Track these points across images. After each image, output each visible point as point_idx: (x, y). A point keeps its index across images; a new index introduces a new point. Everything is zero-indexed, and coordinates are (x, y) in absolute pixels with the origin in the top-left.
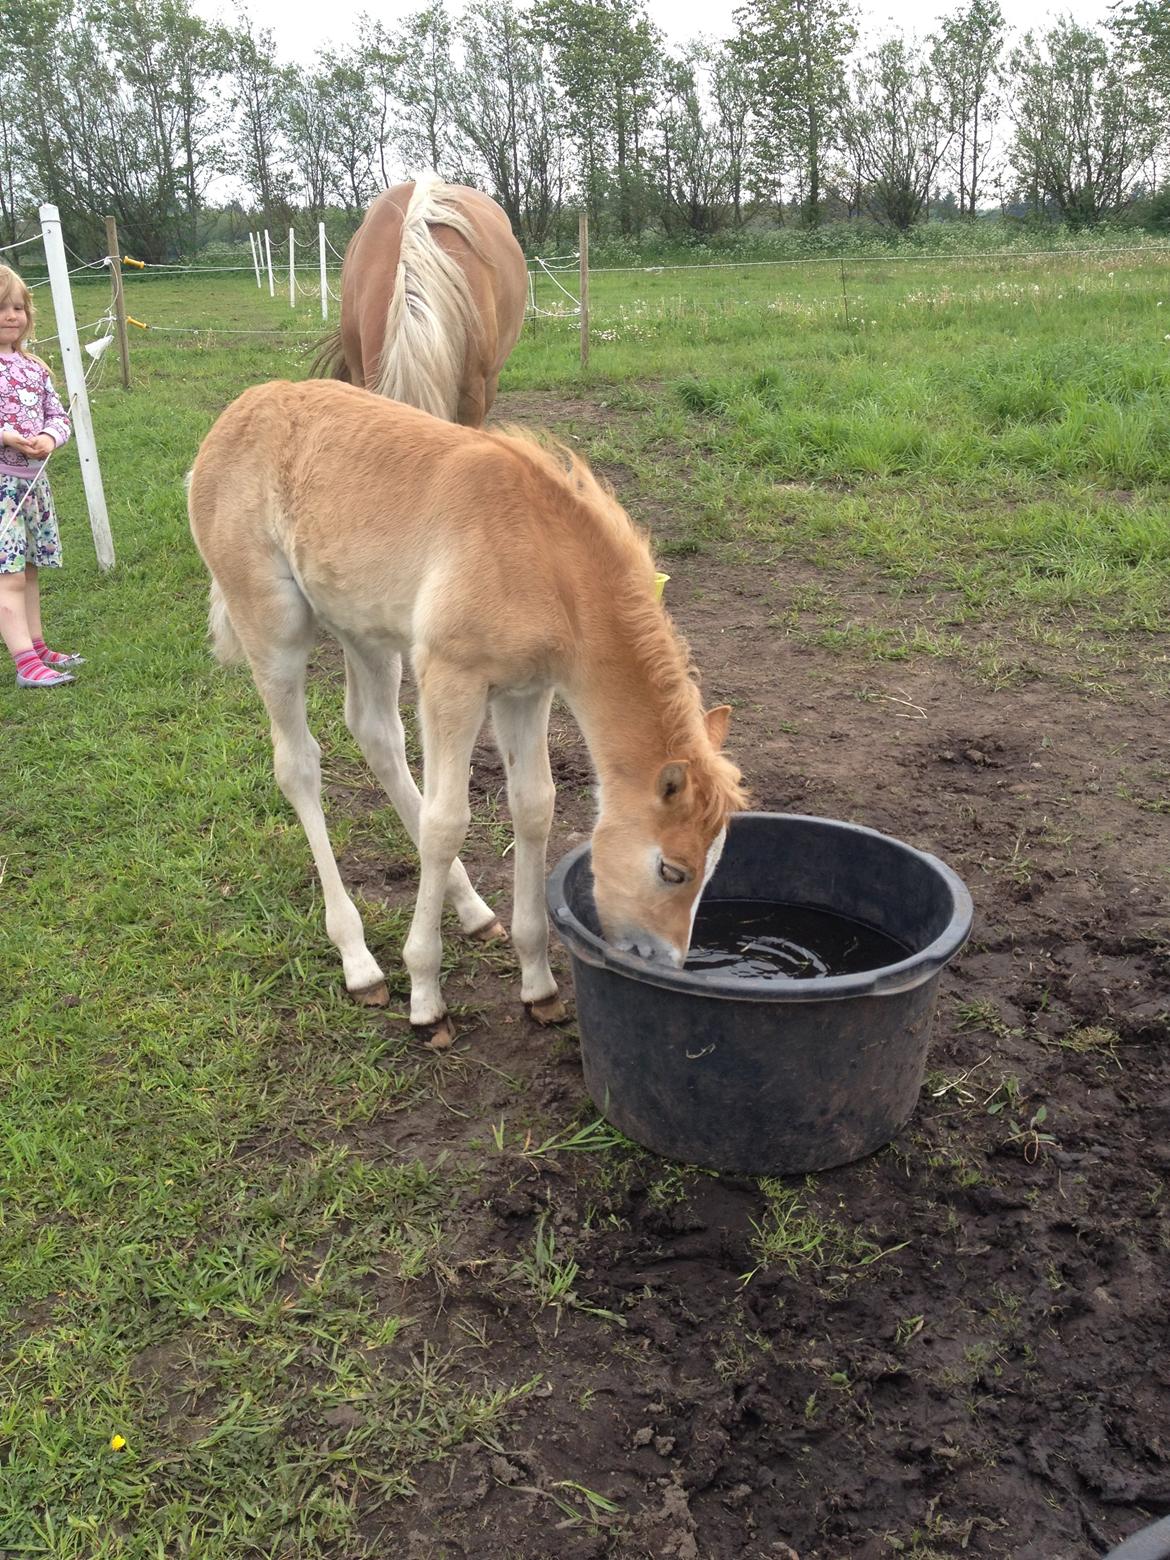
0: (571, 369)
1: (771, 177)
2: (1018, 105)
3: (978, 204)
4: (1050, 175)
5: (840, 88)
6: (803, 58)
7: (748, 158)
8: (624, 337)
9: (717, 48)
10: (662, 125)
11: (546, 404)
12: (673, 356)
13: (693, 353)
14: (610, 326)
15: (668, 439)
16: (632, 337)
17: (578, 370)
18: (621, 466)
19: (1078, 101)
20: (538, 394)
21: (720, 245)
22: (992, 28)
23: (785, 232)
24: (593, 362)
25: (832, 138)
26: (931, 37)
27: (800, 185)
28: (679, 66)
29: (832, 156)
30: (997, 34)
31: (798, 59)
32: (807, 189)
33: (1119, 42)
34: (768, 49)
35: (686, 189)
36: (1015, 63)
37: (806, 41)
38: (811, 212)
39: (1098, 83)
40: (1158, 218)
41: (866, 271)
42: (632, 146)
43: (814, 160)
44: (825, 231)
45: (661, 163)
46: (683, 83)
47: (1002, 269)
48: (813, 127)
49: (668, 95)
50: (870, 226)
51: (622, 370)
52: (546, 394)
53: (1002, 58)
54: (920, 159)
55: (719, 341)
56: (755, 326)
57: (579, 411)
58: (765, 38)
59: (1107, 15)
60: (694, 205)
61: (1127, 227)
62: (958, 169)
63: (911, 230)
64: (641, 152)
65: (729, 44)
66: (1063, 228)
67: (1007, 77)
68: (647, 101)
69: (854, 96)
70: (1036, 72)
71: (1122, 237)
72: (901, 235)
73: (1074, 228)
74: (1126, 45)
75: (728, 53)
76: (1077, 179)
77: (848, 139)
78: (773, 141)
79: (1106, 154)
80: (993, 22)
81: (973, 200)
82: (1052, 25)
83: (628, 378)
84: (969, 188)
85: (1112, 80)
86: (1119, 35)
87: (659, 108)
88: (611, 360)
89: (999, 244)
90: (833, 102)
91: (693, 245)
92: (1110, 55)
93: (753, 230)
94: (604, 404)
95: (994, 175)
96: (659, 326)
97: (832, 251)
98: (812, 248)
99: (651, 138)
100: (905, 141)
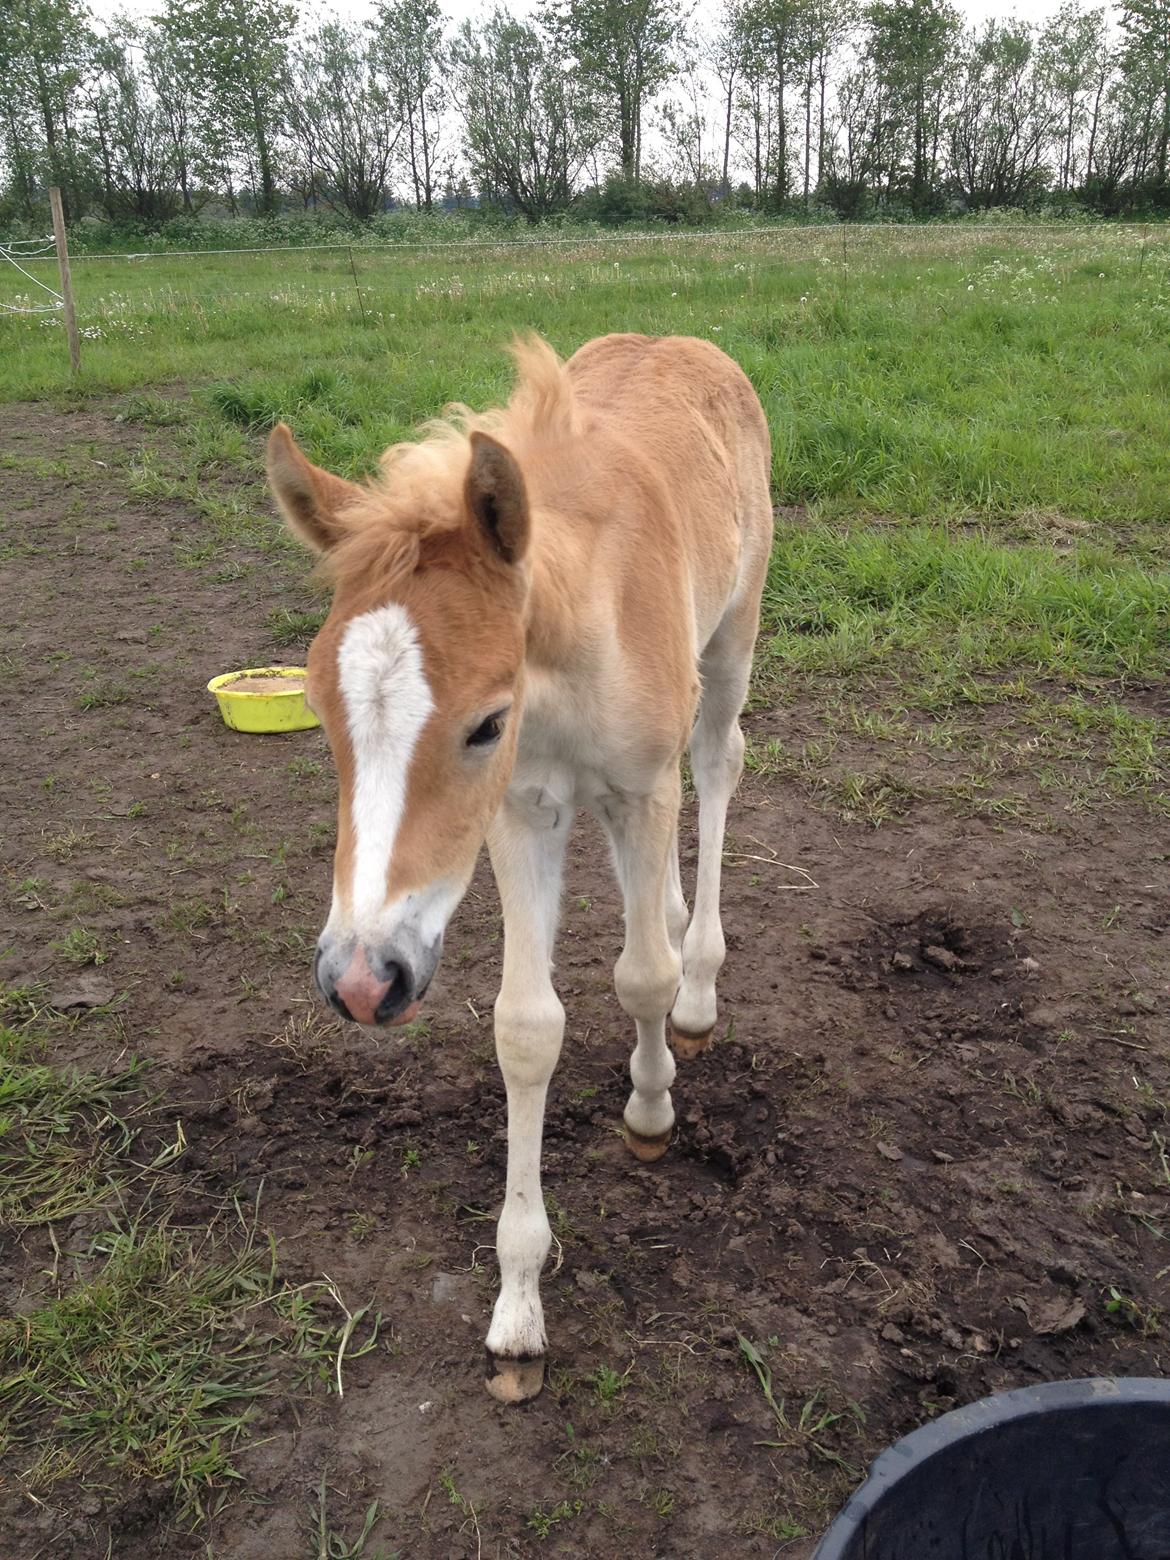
0: (56, 375)
1: (219, 163)
2: (462, 97)
3: (433, 195)
4: (500, 168)
5: (282, 70)
6: (240, 39)
7: (193, 141)
8: (110, 334)
9: (144, 25)
10: (91, 104)
11: (42, 420)
12: (177, 356)
13: (199, 350)
14: (92, 322)
15: (224, 462)
16: (120, 335)
17: (69, 373)
18: (178, 501)
19: (519, 95)
20: (25, 406)
21: (174, 235)
22: (429, 18)
23: (241, 220)
24: (86, 365)
25: (279, 123)
26: (369, 24)
27: (250, 172)
28: (102, 41)
29: (281, 143)
30: (434, 25)
31: (235, 40)
32: (259, 175)
33: (551, 37)
34: (201, 27)
35: (129, 174)
36: (454, 53)
37: (241, 21)
38: (265, 202)
39: (535, 78)
40: (605, 212)
41: (337, 261)
42: (61, 126)
43: (263, 147)
44: (284, 219)
45: (98, 146)
46: (112, 60)
47: (473, 260)
48: (257, 111)
49: (95, 73)
50: (330, 217)
51: (125, 375)
52: (36, 405)
53: (443, 47)
54: (373, 150)
55: (225, 337)
56: (262, 321)
57: (89, 427)
58: (196, 17)
59: (537, 9)
60: (141, 192)
61: (582, 220)
62: (410, 159)
63: (372, 220)
64: (71, 132)
65: (157, 20)
66: (523, 220)
67: (449, 67)
68: (73, 79)
69: (298, 81)
70: (476, 63)
71: (578, 230)
72: (362, 226)
73: (533, 220)
74: (559, 40)
75: (157, 30)
76: (526, 174)
77: (295, 125)
78: (217, 126)
79: (552, 149)
80: (429, 12)
81: (429, 191)
82: (488, 17)
83: (134, 383)
84: (423, 178)
85: (548, 73)
86: (551, 30)
87: (87, 86)
88: (105, 363)
89: (462, 236)
90: (277, 86)
91: (146, 233)
92: (546, 49)
93: (207, 219)
94: (120, 418)
95: (446, 167)
96: (150, 320)
97: (294, 241)
98: (274, 236)
99: (81, 119)
100: (355, 127)
